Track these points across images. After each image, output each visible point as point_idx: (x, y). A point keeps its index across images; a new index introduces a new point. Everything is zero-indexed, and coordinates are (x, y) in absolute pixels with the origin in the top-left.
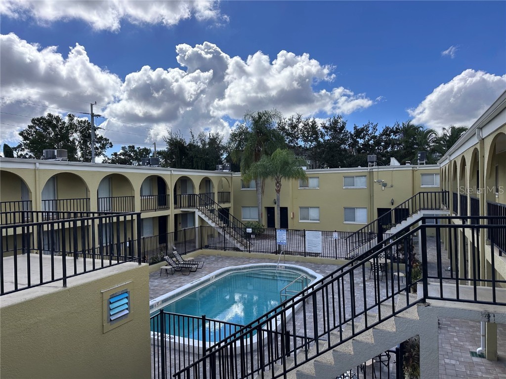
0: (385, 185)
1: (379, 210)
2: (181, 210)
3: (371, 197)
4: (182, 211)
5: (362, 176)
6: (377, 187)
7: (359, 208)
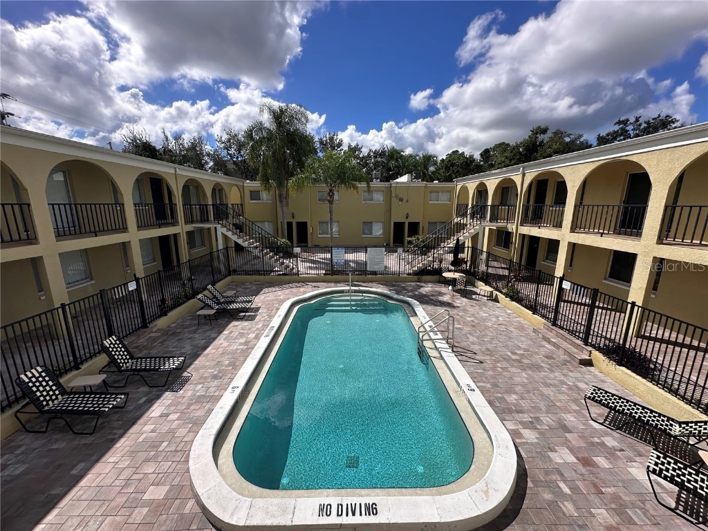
0: (401, 200)
1: (395, 223)
2: (194, 225)
3: (389, 210)
4: (194, 227)
5: (379, 191)
6: (395, 201)
7: (376, 222)
